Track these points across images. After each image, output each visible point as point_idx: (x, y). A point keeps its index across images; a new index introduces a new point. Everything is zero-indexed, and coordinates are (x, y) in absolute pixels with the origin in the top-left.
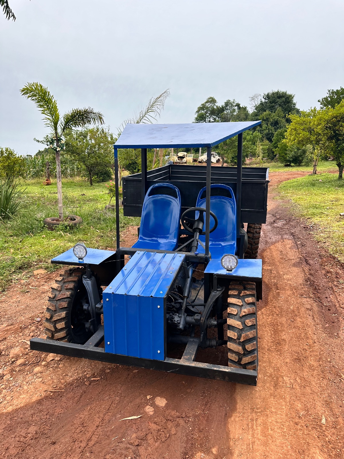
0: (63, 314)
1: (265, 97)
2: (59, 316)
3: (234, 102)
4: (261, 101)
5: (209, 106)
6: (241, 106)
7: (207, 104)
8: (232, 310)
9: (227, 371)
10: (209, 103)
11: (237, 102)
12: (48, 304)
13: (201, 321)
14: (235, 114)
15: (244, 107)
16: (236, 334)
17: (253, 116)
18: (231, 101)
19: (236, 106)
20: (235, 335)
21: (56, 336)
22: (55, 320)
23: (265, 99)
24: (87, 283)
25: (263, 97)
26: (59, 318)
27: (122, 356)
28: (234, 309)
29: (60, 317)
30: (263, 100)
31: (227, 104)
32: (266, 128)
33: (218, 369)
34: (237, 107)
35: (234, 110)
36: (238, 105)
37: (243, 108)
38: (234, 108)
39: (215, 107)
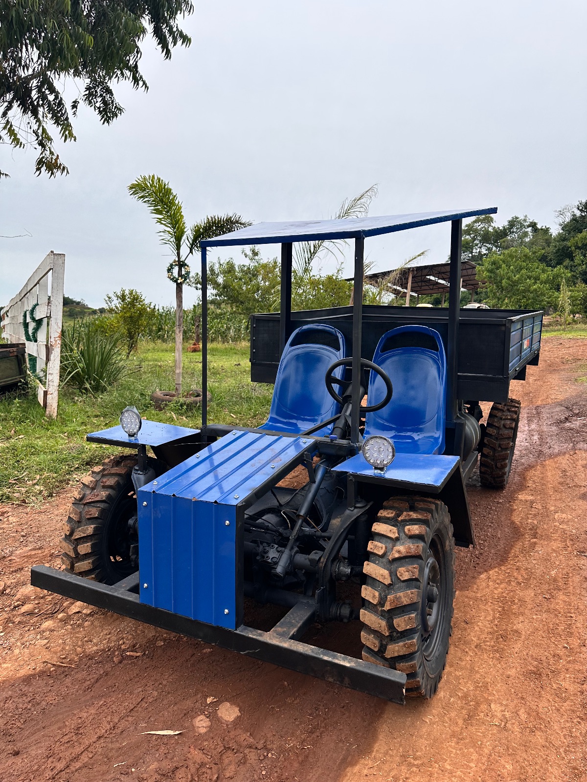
0: (89, 529)
1: (580, 208)
2: (83, 531)
3: (525, 220)
4: (574, 215)
5: (479, 227)
6: (539, 226)
7: (476, 224)
8: (376, 546)
9: (348, 665)
10: (480, 223)
11: (531, 219)
12: (70, 510)
13: (321, 565)
14: (527, 240)
15: (544, 227)
16: (377, 594)
17: (558, 241)
18: (520, 219)
19: (529, 226)
20: (374, 596)
21: (77, 566)
22: (77, 537)
23: (581, 210)
24: (138, 478)
25: (578, 209)
26: (83, 535)
27: (166, 612)
28: (379, 544)
29: (84, 533)
30: (578, 213)
31: (512, 223)
32: (583, 261)
33: (330, 659)
34: (531, 228)
35: (526, 234)
36: (533, 225)
37: (542, 229)
38: (526, 230)
39: (491, 229)
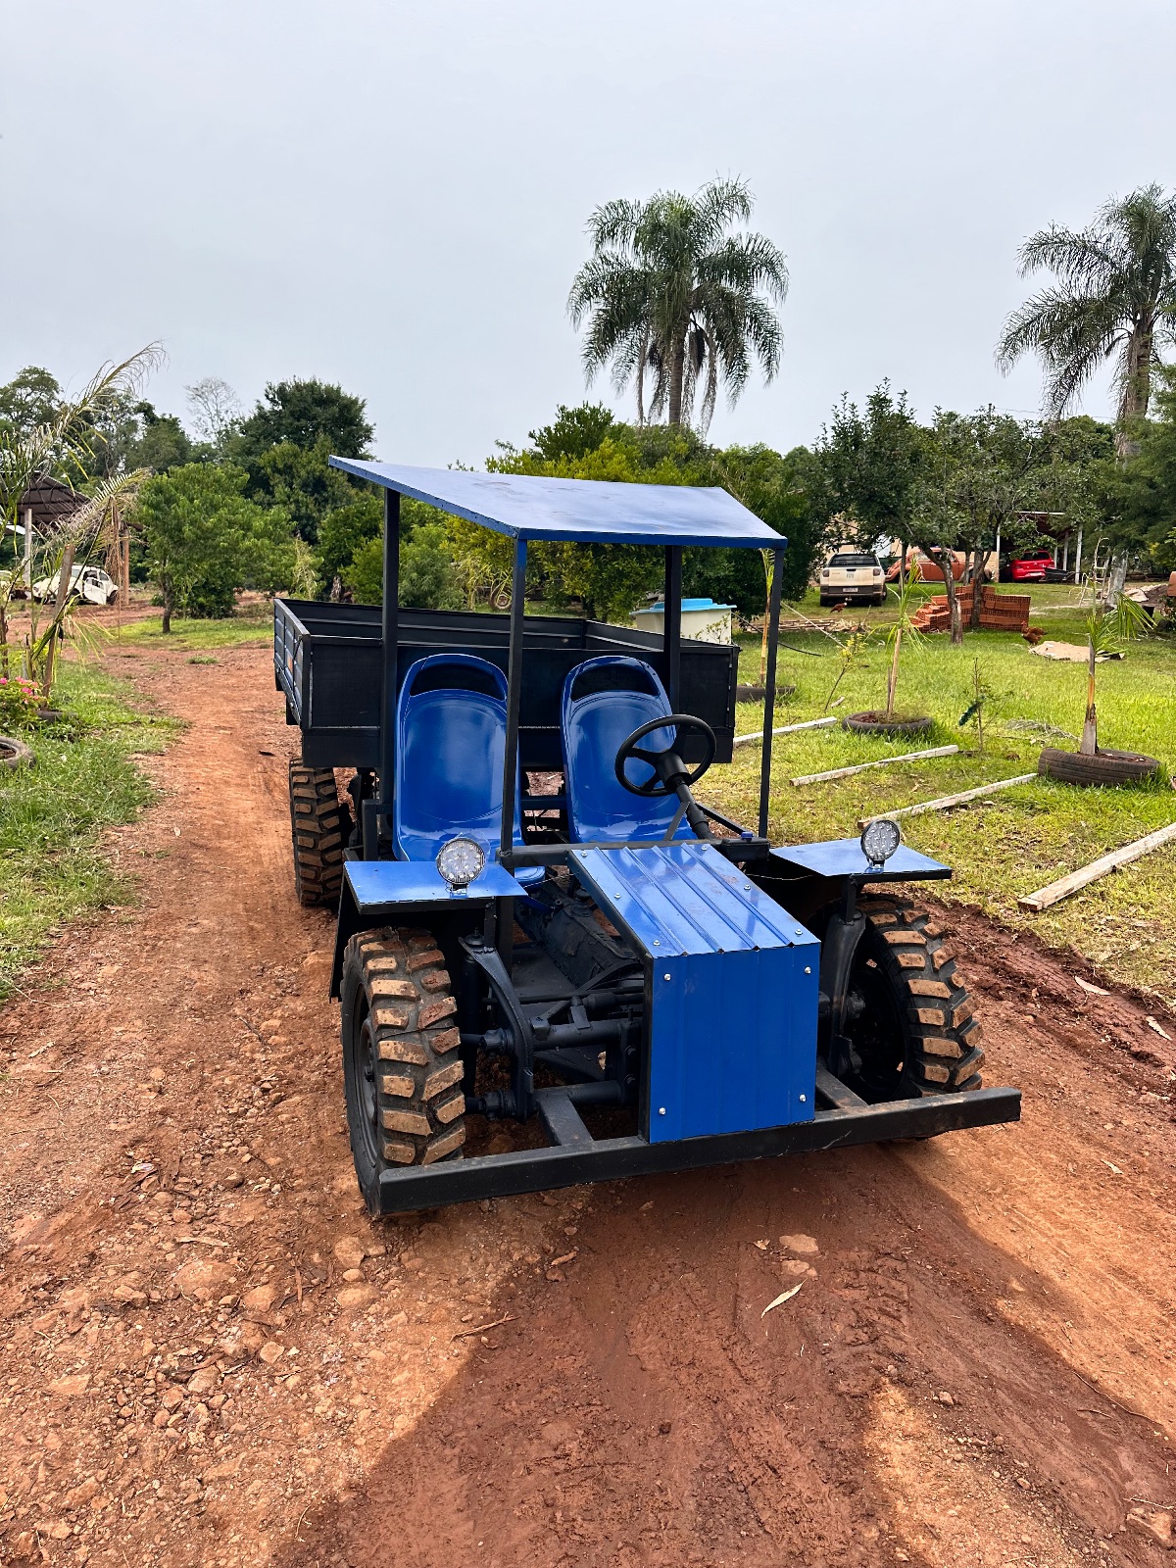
0: (456, 1069)
1: (271, 396)
2: (444, 1078)
3: (127, 398)
4: (260, 408)
5: (29, 399)
6: (158, 413)
7: (19, 391)
8: (911, 959)
9: (961, 1101)
10: (30, 390)
11: (141, 396)
12: (396, 1049)
13: (835, 1006)
14: (139, 437)
15: (167, 417)
16: (941, 1013)
17: (238, 454)
18: (119, 392)
19: (138, 410)
20: (938, 1017)
21: (433, 1151)
22: (434, 1094)
23: (272, 400)
24: (488, 961)
25: (267, 396)
26: (447, 1085)
28: (914, 955)
29: (448, 1081)
30: (267, 406)
31: (104, 398)
32: (289, 497)
33: (940, 1104)
34: (142, 415)
35: (133, 425)
36: (146, 409)
37: (164, 420)
38: (133, 418)
39: (54, 405)
